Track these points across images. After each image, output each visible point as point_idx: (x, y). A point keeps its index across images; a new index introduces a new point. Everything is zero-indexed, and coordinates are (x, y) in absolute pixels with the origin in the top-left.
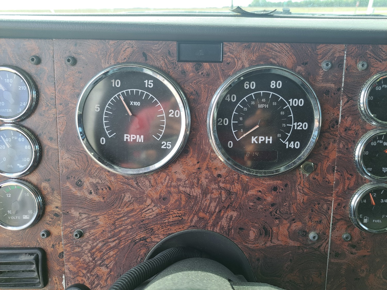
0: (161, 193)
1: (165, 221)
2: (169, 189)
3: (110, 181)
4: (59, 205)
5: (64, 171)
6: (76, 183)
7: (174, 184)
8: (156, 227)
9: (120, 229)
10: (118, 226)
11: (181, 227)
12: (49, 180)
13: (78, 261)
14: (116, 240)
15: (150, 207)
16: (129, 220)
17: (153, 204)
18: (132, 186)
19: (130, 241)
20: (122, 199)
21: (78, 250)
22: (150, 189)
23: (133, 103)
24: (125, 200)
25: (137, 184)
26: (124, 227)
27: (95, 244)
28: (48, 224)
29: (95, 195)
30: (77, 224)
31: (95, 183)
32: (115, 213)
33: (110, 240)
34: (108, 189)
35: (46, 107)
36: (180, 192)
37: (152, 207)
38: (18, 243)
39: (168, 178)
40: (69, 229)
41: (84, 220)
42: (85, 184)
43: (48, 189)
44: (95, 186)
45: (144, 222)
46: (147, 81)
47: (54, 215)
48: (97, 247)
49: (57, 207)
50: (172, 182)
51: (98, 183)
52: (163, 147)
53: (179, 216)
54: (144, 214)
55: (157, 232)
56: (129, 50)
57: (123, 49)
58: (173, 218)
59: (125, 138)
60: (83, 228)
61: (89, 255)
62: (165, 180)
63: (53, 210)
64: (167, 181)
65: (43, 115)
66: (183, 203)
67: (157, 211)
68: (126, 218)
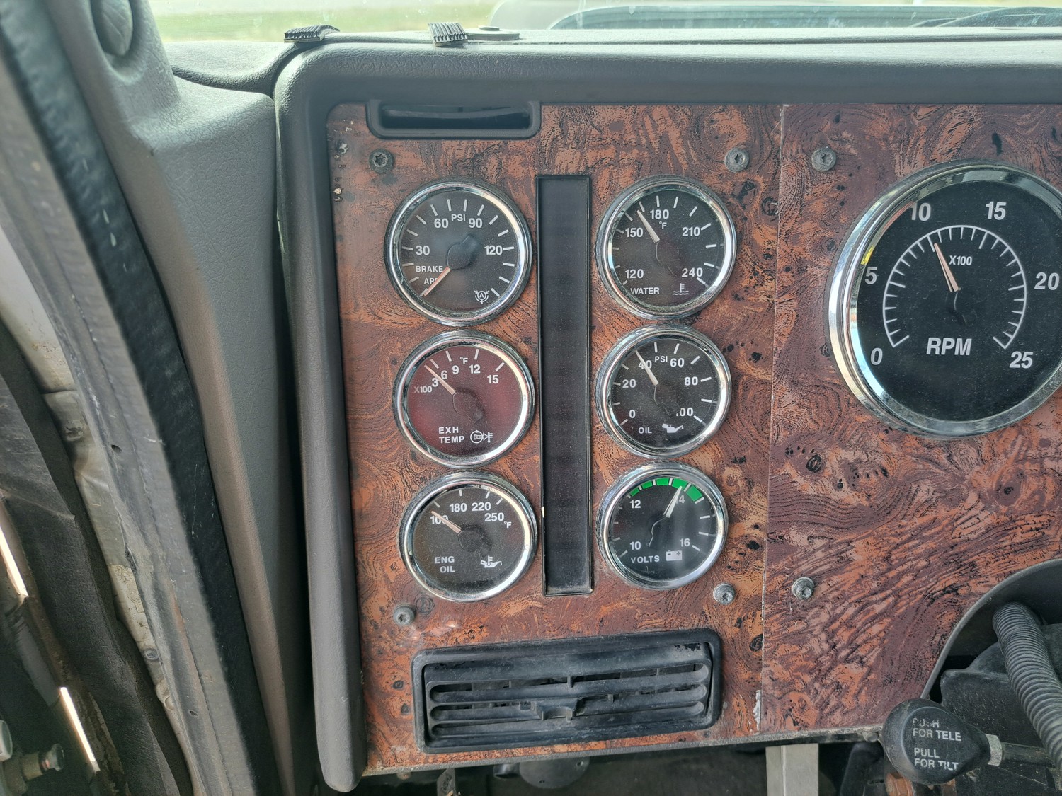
0: (1001, 477)
1: (1004, 544)
2: (1020, 466)
3: (888, 455)
4: (762, 519)
5: (781, 437)
6: (808, 463)
7: (1033, 453)
8: (982, 560)
9: (900, 569)
10: (897, 561)
11: (1038, 556)
12: (742, 460)
13: (794, 654)
14: (889, 596)
15: (973, 512)
16: (923, 546)
17: (981, 505)
18: (937, 464)
19: (920, 596)
20: (910, 497)
21: (797, 626)
22: (978, 468)
23: (956, 260)
24: (917, 499)
25: (949, 457)
26: (909, 564)
27: (838, 611)
28: (732, 569)
29: (849, 490)
30: (801, 563)
31: (851, 461)
32: (893, 533)
33: (874, 598)
34: (880, 474)
35: (751, 278)
36: (1043, 472)
37: (978, 512)
38: (654, 621)
39: (1021, 437)
40: (780, 579)
41: (819, 554)
42: (828, 464)
43: (739, 481)
44: (852, 470)
45: (957, 550)
46: (992, 203)
47: (748, 546)
48: (844, 617)
49: (756, 527)
50: (1028, 448)
51: (859, 461)
52: (1013, 365)
53: (1037, 529)
54: (958, 530)
55: (983, 569)
56: (963, 129)
57: (949, 127)
58: (1023, 535)
59: (930, 346)
60: (815, 572)
61: (823, 637)
62: (1014, 444)
63: (746, 533)
64: (1017, 448)
65: (743, 299)
66: (1049, 497)
67: (988, 521)
68: (917, 542)
